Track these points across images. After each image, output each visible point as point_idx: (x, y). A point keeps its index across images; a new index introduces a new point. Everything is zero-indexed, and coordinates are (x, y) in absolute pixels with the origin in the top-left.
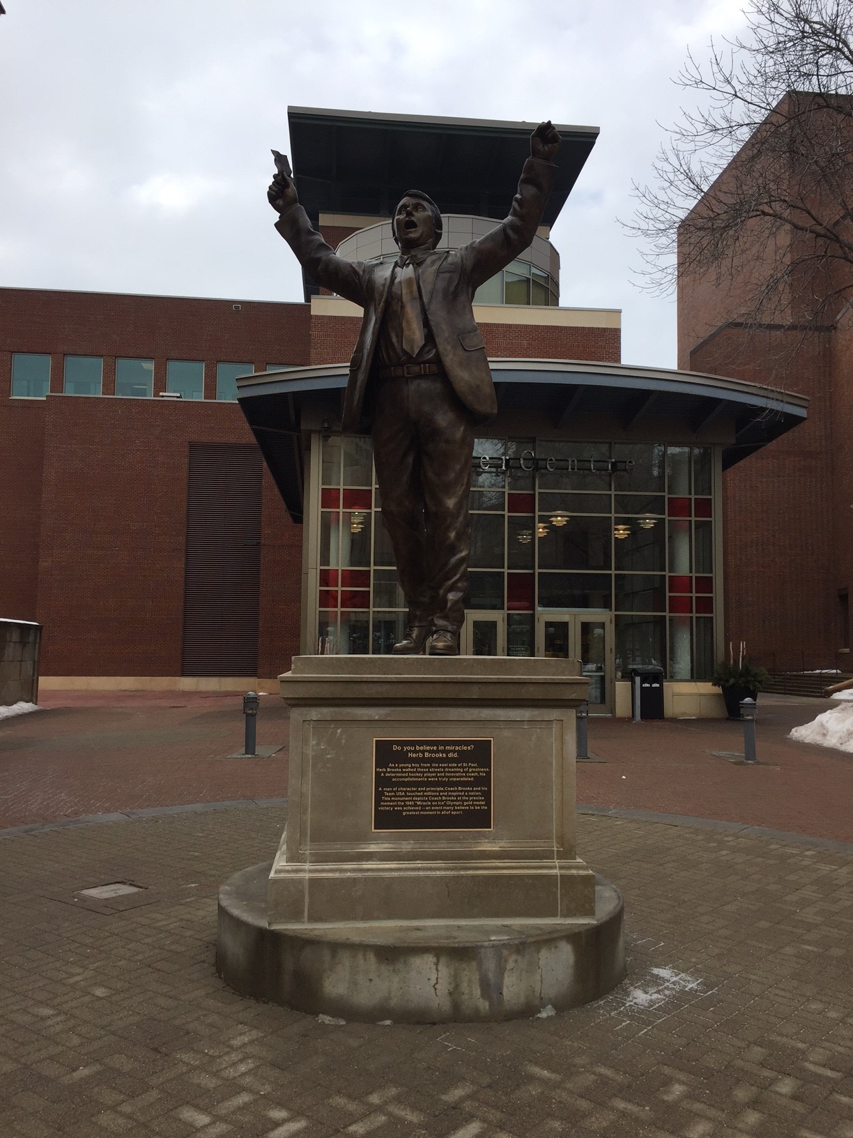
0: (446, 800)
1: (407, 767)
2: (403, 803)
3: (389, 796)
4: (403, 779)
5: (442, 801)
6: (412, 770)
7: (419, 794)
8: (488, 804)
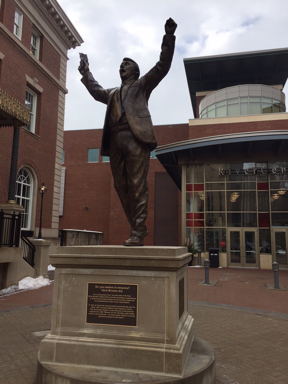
0: (117, 312)
1: (101, 296)
2: (99, 312)
3: (93, 308)
4: (99, 301)
5: (115, 312)
6: (103, 297)
7: (105, 308)
8: (135, 315)
